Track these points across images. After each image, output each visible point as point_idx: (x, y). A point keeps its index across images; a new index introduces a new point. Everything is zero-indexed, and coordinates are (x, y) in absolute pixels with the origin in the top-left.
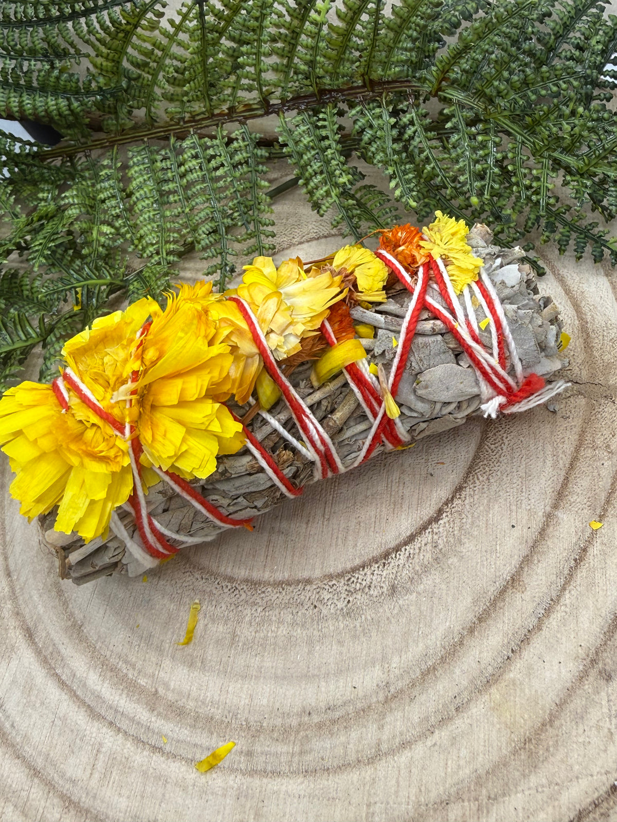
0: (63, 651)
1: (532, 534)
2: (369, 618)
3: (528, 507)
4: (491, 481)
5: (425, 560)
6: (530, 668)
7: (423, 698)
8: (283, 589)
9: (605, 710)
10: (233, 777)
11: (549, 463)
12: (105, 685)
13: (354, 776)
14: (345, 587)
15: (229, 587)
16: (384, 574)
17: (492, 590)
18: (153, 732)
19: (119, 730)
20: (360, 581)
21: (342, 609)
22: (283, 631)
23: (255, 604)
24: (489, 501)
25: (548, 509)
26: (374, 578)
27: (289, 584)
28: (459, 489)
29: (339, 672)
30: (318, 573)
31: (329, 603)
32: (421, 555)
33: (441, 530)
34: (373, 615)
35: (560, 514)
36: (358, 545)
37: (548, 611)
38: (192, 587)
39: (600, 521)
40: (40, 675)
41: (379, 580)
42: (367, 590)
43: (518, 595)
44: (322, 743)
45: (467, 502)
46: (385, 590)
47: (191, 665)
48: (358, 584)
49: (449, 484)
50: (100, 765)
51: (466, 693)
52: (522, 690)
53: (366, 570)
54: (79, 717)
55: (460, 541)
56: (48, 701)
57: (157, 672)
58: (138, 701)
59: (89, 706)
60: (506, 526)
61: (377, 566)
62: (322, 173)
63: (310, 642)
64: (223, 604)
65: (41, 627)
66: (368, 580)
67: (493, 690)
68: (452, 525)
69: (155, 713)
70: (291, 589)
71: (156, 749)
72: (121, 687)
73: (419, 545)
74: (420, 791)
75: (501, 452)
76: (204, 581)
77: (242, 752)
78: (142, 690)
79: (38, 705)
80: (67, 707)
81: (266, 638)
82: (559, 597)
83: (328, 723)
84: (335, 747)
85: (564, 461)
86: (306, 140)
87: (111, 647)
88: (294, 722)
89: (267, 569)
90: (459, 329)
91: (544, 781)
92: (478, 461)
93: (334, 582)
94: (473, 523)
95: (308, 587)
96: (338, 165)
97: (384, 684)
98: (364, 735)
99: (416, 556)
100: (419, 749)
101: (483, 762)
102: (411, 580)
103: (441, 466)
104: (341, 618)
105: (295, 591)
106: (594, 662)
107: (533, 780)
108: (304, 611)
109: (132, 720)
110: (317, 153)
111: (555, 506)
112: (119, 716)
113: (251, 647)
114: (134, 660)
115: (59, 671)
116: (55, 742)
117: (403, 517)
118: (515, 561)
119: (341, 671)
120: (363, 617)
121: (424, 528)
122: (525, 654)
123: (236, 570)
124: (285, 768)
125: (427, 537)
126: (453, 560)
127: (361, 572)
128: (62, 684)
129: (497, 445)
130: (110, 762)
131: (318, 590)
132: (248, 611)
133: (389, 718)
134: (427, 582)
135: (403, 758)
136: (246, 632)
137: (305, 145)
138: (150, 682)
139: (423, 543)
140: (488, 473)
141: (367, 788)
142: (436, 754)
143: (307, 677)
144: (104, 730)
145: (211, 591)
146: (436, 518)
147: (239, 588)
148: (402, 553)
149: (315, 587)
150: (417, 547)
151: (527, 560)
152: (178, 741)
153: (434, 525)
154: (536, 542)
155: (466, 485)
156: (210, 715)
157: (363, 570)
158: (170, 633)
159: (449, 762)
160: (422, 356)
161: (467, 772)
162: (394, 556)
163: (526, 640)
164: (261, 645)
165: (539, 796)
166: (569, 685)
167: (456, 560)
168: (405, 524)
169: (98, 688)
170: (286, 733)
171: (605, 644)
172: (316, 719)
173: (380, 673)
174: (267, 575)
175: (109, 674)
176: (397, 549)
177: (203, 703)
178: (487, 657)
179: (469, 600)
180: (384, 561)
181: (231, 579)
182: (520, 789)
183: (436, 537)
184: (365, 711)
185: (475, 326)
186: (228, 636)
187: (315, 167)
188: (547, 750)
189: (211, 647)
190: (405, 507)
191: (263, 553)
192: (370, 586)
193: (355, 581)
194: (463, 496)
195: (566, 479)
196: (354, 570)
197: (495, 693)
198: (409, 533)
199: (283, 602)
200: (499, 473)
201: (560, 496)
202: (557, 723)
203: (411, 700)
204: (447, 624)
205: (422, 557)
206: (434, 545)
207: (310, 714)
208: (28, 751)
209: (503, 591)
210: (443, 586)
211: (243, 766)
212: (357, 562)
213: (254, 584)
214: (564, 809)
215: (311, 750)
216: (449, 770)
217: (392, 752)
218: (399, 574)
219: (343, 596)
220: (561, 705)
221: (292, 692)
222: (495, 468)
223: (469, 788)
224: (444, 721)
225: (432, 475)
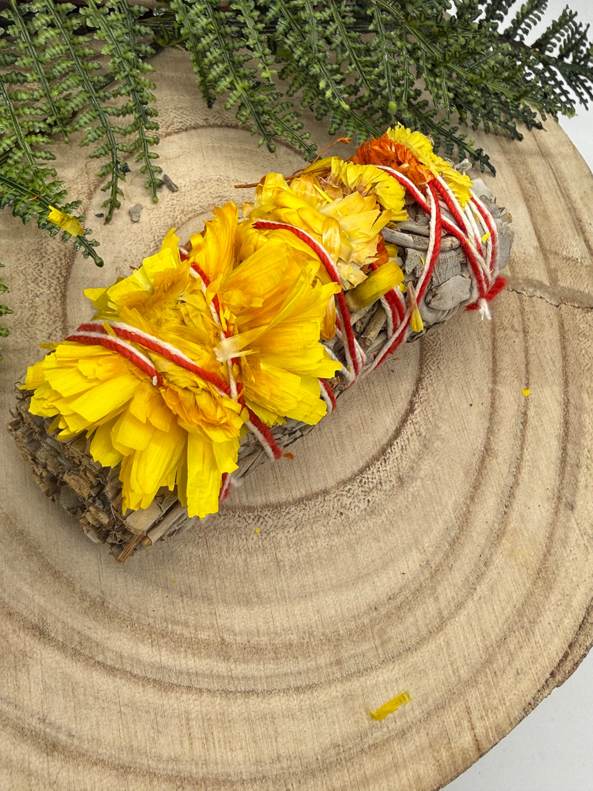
0: (93, 636)
1: (486, 409)
2: (391, 511)
3: (476, 387)
4: (442, 368)
5: (417, 448)
6: (522, 516)
7: (458, 565)
8: (306, 505)
9: (577, 531)
10: (333, 687)
11: (478, 347)
12: (163, 653)
13: (431, 646)
14: (361, 489)
15: (252, 517)
16: (388, 468)
17: (475, 460)
18: (238, 679)
19: (201, 690)
20: (370, 480)
21: (366, 509)
22: (322, 543)
23: (284, 527)
24: (446, 386)
25: (490, 385)
26: (382, 474)
27: (308, 498)
28: (419, 380)
29: (385, 566)
30: (331, 483)
31: (353, 507)
32: (411, 444)
33: (418, 419)
34: (394, 508)
35: (499, 387)
36: (356, 447)
37: (518, 468)
38: (212, 527)
39: (527, 388)
40: (77, 671)
41: (386, 475)
42: (379, 486)
43: (494, 461)
44: (397, 629)
45: (429, 390)
46: (394, 482)
47: (248, 603)
48: (370, 484)
49: (409, 377)
50: (196, 732)
51: (487, 550)
52: (523, 535)
53: (372, 469)
54: (150, 696)
55: (436, 425)
56: (102, 693)
57: (215, 622)
58: (209, 656)
59: (155, 681)
60: (465, 406)
61: (379, 463)
62: (223, 62)
63: (350, 546)
64: (252, 535)
65: (50, 620)
66: (377, 477)
67: (504, 541)
68: (425, 414)
69: (232, 660)
70: (313, 503)
71: (248, 693)
72: (183, 649)
73: (406, 437)
74: (484, 637)
75: (439, 342)
76: (223, 517)
77: (332, 663)
78: (207, 644)
79: (91, 702)
80: (128, 691)
81: (308, 555)
82: (521, 455)
83: (394, 611)
84: (408, 628)
85: (488, 342)
86: (203, 21)
87: (152, 614)
88: (366, 621)
89: (282, 490)
90: (470, 244)
91: (560, 596)
92: (425, 352)
93: (349, 487)
94: (440, 408)
95: (327, 498)
96: (261, 57)
97: (425, 563)
98: (426, 610)
99: (408, 447)
100: (470, 605)
101: (517, 597)
102: (412, 468)
103: (397, 362)
104: (368, 517)
105: (317, 504)
106: (559, 498)
107: (553, 599)
108: (332, 520)
109: (211, 676)
110: (217, 39)
111: (494, 382)
112: (194, 678)
113: (299, 567)
114: (183, 618)
115: (100, 658)
116: (132, 731)
117: (384, 414)
118: (482, 435)
119: (387, 564)
120: (386, 511)
121: (404, 421)
122: (515, 506)
123: (251, 499)
124: (375, 662)
125: (409, 429)
126: (438, 444)
127: (369, 472)
128: (111, 670)
129: (434, 336)
130: (205, 725)
131: (338, 498)
132: (281, 535)
133: (440, 589)
134: (425, 467)
135: (462, 617)
136: (287, 555)
137: (202, 27)
138: (212, 634)
139: (409, 433)
140: (436, 362)
141: (445, 651)
142: (484, 605)
143: (360, 578)
144: (185, 697)
145: (235, 525)
146: (411, 410)
147: (263, 515)
148: (396, 447)
149: (334, 496)
150: (405, 439)
151: (490, 431)
152: (267, 677)
153: (412, 417)
154: (491, 414)
155: (423, 376)
156: (287, 642)
157: (369, 469)
158: (210, 579)
159: (495, 607)
160: (441, 271)
161: (509, 609)
162: (390, 451)
163: (512, 495)
164: (307, 563)
165: (560, 609)
166: (550, 521)
167: (440, 443)
168: (387, 421)
169: (157, 658)
170: (362, 633)
171: (562, 483)
172: (383, 611)
173: (419, 555)
174: (283, 497)
175: (162, 641)
176: (390, 444)
177: (276, 634)
178: (490, 516)
179: (462, 474)
180: (383, 457)
181: (251, 509)
182: (547, 608)
183: (417, 426)
184: (419, 590)
185: (480, 241)
186: (271, 564)
187: (216, 54)
188: (554, 573)
189: (260, 579)
190: (382, 404)
191: (271, 475)
192: (381, 483)
193: (367, 481)
194: (425, 386)
195: (494, 357)
196: (361, 472)
197: (506, 543)
198: (394, 429)
199: (311, 517)
200: (445, 361)
201: (495, 372)
202: (552, 551)
203: (451, 569)
204: (453, 498)
205: (413, 447)
206: (418, 434)
207: (376, 609)
208: (105, 752)
209: (483, 461)
210: (439, 468)
211: (338, 675)
212: (362, 464)
213: (277, 507)
214: (578, 611)
215: (390, 638)
216: (497, 613)
217: (452, 615)
218: (400, 466)
219: (363, 497)
220: (551, 537)
221: (353, 595)
222: (441, 357)
223: (515, 620)
224: (480, 577)
225: (393, 371)
